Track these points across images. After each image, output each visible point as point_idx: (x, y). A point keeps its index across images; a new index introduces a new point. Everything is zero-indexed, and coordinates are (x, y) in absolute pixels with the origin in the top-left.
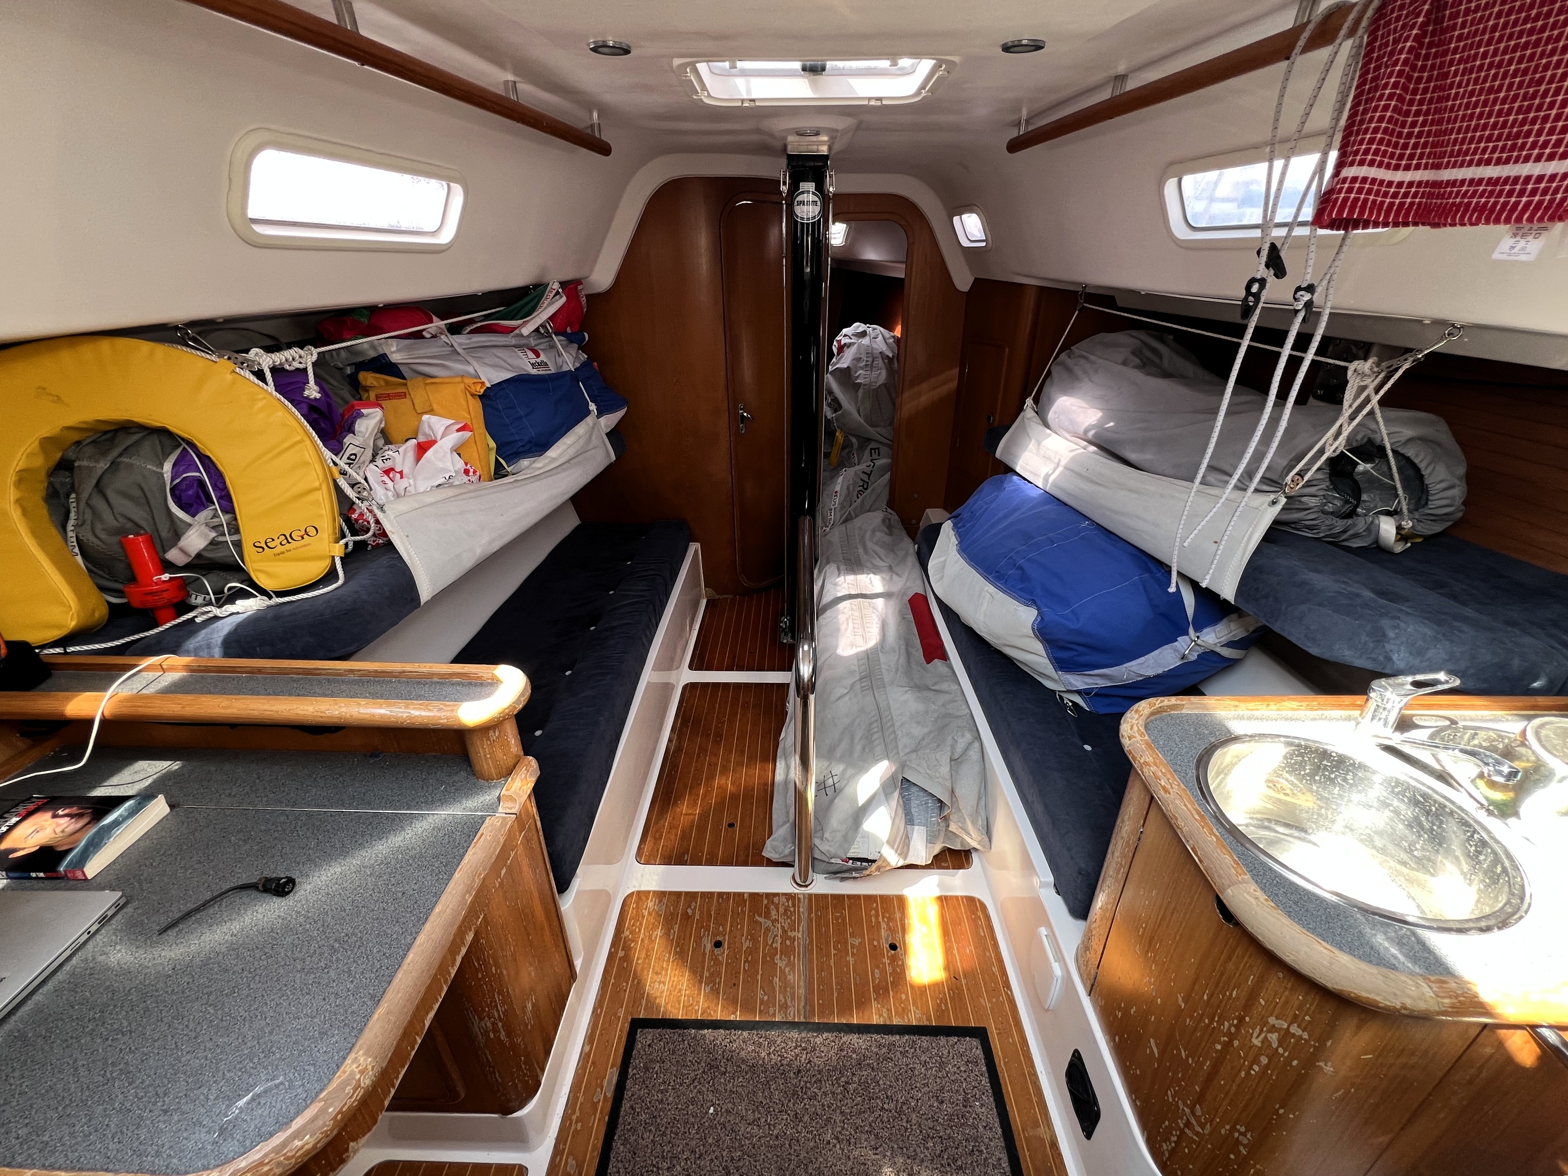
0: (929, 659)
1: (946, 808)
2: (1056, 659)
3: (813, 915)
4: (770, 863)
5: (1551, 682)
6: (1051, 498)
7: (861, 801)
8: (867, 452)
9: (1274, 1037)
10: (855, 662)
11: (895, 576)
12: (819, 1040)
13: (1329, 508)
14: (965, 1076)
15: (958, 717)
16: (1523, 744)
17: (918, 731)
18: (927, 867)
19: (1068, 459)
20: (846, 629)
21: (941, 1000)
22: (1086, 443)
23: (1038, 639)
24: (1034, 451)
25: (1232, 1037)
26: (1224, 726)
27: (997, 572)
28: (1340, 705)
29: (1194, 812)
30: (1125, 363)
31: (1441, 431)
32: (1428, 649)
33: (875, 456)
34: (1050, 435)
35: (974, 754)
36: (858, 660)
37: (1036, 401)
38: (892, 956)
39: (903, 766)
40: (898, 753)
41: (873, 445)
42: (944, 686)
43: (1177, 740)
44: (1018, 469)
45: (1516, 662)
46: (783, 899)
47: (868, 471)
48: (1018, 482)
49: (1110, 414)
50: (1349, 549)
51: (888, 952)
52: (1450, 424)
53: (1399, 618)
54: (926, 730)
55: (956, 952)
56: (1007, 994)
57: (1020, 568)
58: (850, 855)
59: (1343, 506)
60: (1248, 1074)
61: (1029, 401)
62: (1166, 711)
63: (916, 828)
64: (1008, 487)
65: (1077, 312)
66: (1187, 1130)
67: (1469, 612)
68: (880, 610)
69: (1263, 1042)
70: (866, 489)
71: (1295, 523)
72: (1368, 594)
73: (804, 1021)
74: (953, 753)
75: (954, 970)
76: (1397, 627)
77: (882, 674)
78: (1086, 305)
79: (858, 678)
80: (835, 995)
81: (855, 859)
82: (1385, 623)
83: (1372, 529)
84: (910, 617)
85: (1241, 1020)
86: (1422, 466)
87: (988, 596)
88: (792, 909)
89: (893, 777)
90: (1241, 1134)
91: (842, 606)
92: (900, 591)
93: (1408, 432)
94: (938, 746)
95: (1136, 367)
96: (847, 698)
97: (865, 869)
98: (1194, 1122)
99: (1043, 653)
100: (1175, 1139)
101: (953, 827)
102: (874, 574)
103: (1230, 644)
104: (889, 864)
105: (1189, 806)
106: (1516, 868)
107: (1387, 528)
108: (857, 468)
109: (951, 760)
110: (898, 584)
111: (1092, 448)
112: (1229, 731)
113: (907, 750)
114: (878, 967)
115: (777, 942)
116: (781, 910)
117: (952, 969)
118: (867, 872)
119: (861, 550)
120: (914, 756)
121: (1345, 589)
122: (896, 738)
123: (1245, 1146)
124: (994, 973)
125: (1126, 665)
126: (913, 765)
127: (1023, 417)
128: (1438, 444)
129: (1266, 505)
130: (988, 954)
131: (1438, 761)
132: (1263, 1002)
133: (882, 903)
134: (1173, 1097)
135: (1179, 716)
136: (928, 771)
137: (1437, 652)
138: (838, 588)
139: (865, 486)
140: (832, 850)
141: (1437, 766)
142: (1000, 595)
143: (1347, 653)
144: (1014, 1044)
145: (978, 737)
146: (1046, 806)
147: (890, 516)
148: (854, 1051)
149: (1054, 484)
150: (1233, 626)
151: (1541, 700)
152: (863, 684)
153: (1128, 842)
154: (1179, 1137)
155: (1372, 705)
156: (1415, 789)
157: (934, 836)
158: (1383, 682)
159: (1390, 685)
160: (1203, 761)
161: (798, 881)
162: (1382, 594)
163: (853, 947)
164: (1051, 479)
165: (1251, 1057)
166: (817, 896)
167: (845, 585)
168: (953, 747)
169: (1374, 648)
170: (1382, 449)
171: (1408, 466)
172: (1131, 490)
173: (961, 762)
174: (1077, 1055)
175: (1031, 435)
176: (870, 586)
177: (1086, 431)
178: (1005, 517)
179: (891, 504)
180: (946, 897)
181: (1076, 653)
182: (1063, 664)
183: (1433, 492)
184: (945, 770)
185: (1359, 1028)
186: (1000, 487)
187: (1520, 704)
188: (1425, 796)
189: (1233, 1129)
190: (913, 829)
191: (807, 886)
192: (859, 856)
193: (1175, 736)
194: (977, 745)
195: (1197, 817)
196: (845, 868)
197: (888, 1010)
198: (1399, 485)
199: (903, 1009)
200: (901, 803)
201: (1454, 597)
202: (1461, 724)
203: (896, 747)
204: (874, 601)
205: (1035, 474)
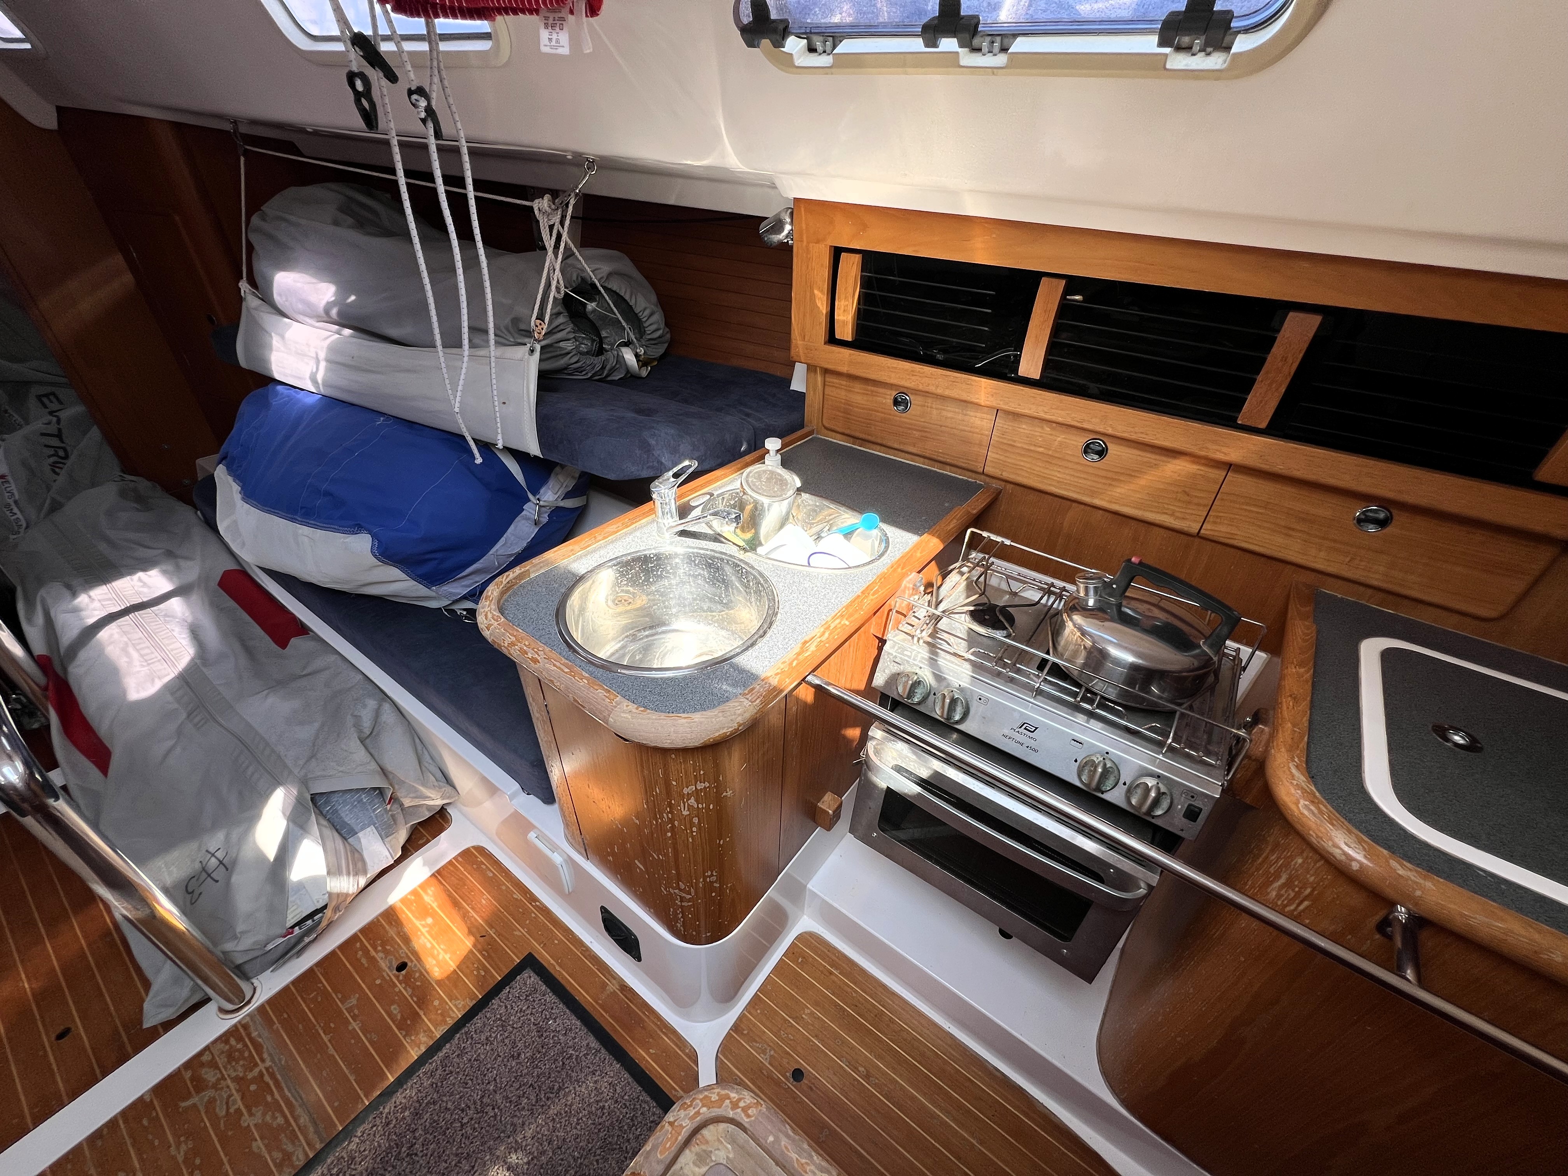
0: (282, 643)
1: (387, 790)
2: (420, 576)
3: (277, 1025)
4: (168, 1025)
5: (749, 444)
6: (331, 403)
7: (271, 853)
8: (32, 403)
9: (692, 801)
10: (169, 698)
11: (182, 563)
12: (353, 1146)
13: (583, 348)
14: (529, 1012)
15: (350, 689)
16: (744, 493)
17: (305, 733)
18: (398, 862)
19: (325, 350)
20: (130, 663)
21: (478, 969)
22: (337, 327)
23: (388, 564)
24: (282, 349)
25: (671, 821)
26: (569, 572)
27: (302, 508)
28: (644, 514)
29: (563, 667)
30: (336, 223)
31: (626, 265)
32: (679, 445)
33: (55, 406)
34: (290, 326)
35: (388, 716)
36: (172, 694)
37: (253, 283)
38: (405, 976)
39: (304, 783)
40: (291, 772)
41: (36, 390)
42: (318, 663)
43: (534, 605)
44: (277, 376)
45: (727, 436)
46: (221, 1046)
47: (52, 429)
48: (286, 392)
49: (344, 288)
50: (612, 382)
51: (397, 977)
52: (633, 260)
53: (653, 427)
54: (317, 725)
55: (472, 913)
56: (536, 907)
57: (327, 494)
58: (290, 922)
59: (592, 345)
60: (693, 837)
61: (244, 286)
62: (517, 583)
63: (360, 835)
64: (275, 402)
65: (242, 159)
66: (683, 904)
67: (693, 409)
68: (179, 614)
69: (689, 810)
70: (67, 457)
71: (566, 369)
72: (630, 415)
73: (323, 1145)
74: (360, 731)
75: (478, 929)
76: (654, 435)
77: (220, 694)
78: (248, 147)
79: (184, 715)
80: (352, 1078)
81: (299, 924)
82: (646, 434)
83: (620, 360)
84: (232, 604)
85: (670, 805)
86: (627, 297)
87: (306, 539)
88: (239, 1046)
89: (299, 802)
90: (710, 877)
91: (104, 634)
92: (199, 578)
93: (606, 269)
94: (338, 735)
95: (350, 227)
96: (178, 750)
97: (319, 922)
98: (684, 895)
99: (403, 576)
100: (680, 916)
101: (407, 802)
102: (144, 570)
103: (568, 496)
104: (347, 895)
105: (558, 664)
106: (766, 581)
107: (629, 356)
108: (26, 430)
109: (362, 741)
110: (192, 571)
111: (347, 332)
112: (573, 574)
113: (301, 762)
114: (393, 1002)
115: (235, 1102)
116: (221, 1061)
117: (474, 930)
118: (324, 924)
119: (103, 547)
120: (313, 763)
121: (612, 415)
122: (279, 757)
123: (716, 882)
124: (516, 899)
125: (491, 552)
126: (319, 774)
127: (248, 309)
128: (630, 277)
129: (527, 354)
130: (504, 888)
131: (711, 527)
132: (674, 783)
133: (366, 936)
134: (665, 889)
135: (531, 582)
136: (341, 769)
137: (684, 447)
138: (83, 613)
139: (61, 456)
140: (261, 937)
141: (710, 532)
142: (319, 534)
143: (633, 469)
144: (560, 941)
145: (385, 696)
146: (479, 725)
147: (132, 485)
148: (404, 1109)
149: (325, 384)
150: (561, 478)
151: (748, 458)
152: (196, 720)
153: (543, 720)
154: (682, 912)
155: (658, 503)
156: (706, 556)
157: (390, 826)
158: (656, 482)
159: (661, 483)
160: (560, 613)
161: (230, 1007)
162: (639, 412)
163: (349, 1010)
164: (320, 377)
165: (688, 826)
166: (271, 1001)
167: (96, 604)
168: (358, 726)
169: (648, 458)
170: (593, 285)
171: (619, 300)
172: (408, 371)
173: (378, 734)
174: (604, 910)
175: (268, 329)
176: (145, 590)
177: (327, 311)
178: (287, 438)
179: (129, 467)
180: (438, 872)
181: (436, 562)
182: (432, 579)
183: (644, 320)
184: (360, 754)
185: (730, 754)
186: (265, 403)
187: (739, 466)
188: (712, 558)
189: (705, 878)
190: (359, 839)
191: (249, 1002)
192: (304, 915)
193: (532, 604)
194: (387, 706)
195: (566, 670)
196: (293, 941)
197: (425, 1031)
198: (620, 318)
199: (442, 1014)
200: (325, 823)
201: (685, 401)
202: (716, 493)
203: (285, 766)
204: (162, 606)
205: (300, 378)
